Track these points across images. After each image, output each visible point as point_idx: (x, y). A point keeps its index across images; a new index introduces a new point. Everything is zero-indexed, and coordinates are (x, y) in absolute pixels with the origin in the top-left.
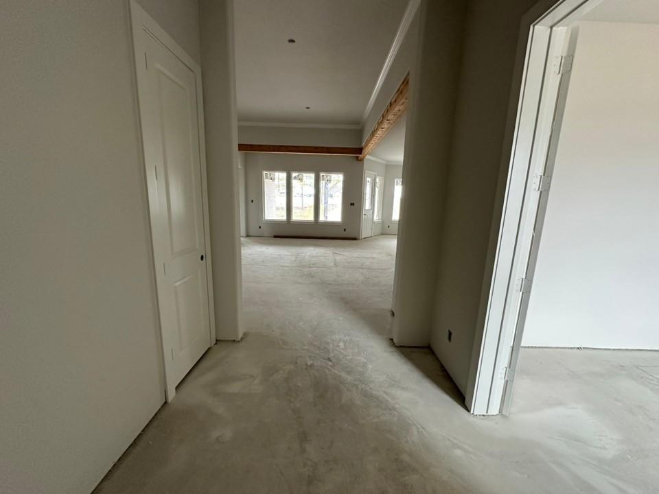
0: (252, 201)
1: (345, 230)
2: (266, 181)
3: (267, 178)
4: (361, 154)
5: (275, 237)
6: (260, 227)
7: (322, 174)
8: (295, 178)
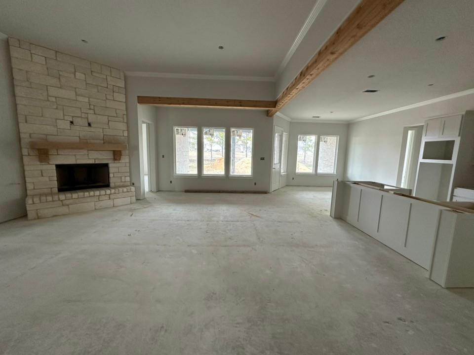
0: (163, 156)
1: (255, 184)
2: (177, 137)
3: (178, 133)
4: (275, 107)
5: (187, 191)
6: (171, 182)
7: (232, 130)
8: (206, 133)
